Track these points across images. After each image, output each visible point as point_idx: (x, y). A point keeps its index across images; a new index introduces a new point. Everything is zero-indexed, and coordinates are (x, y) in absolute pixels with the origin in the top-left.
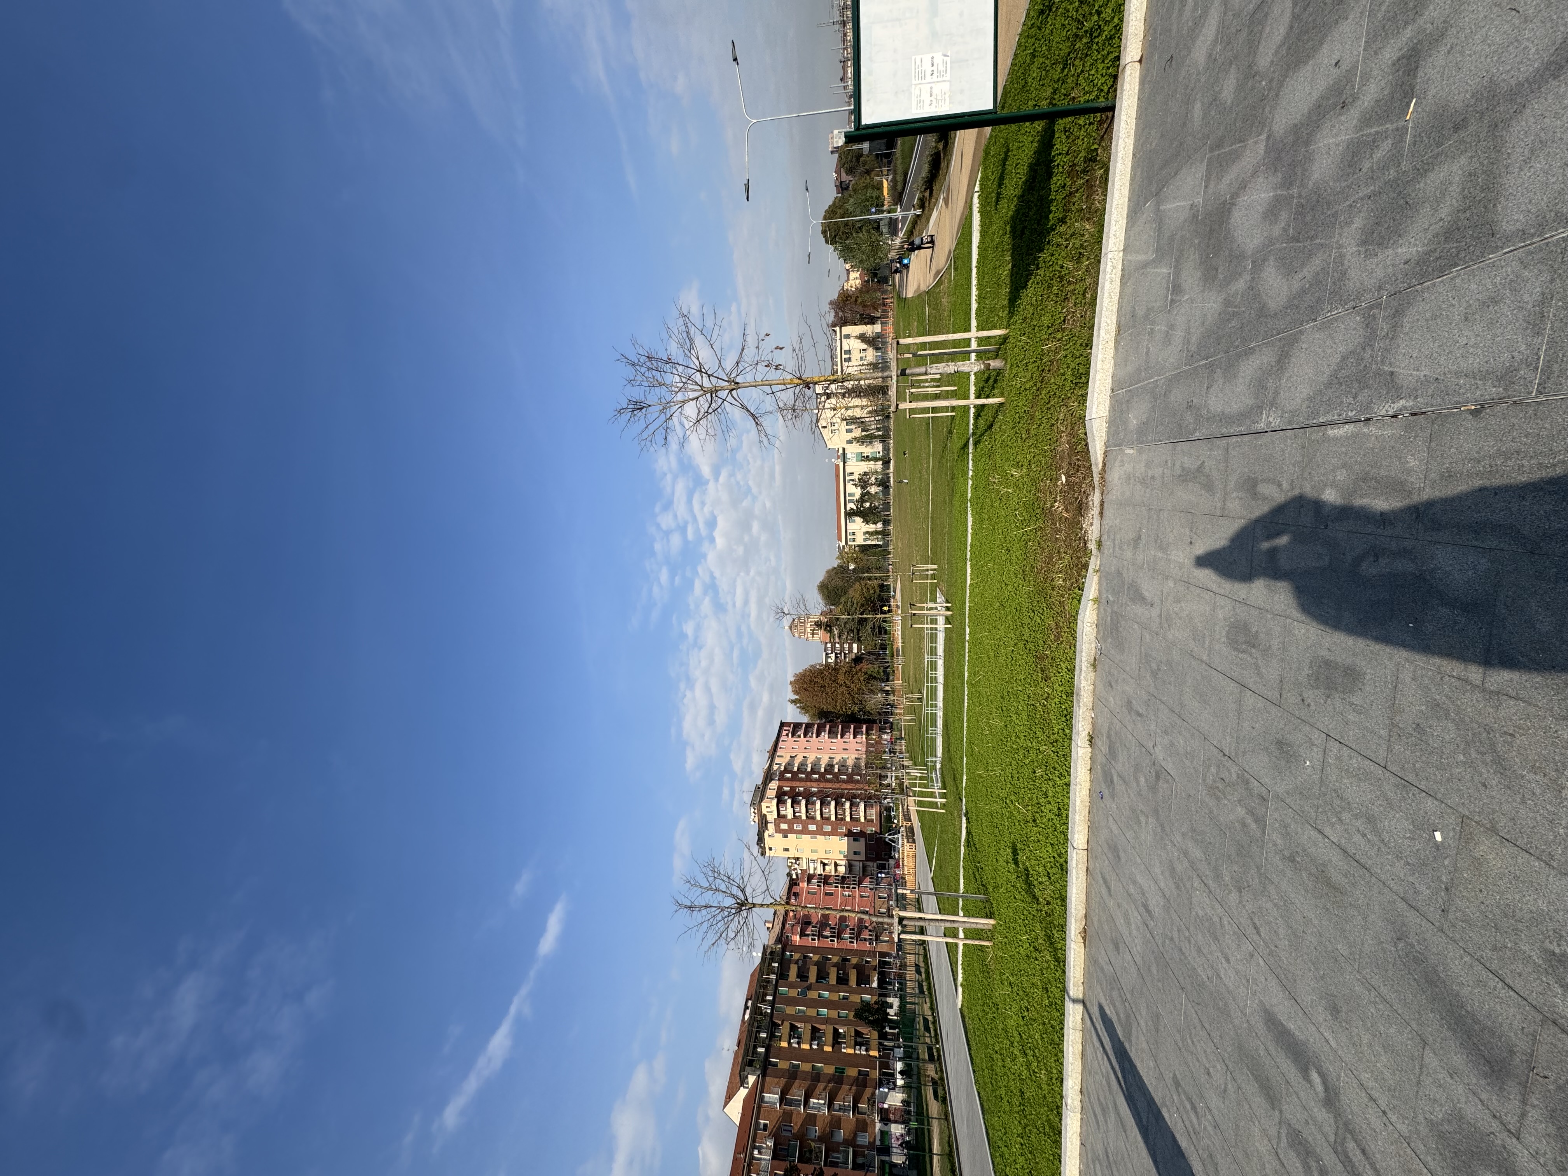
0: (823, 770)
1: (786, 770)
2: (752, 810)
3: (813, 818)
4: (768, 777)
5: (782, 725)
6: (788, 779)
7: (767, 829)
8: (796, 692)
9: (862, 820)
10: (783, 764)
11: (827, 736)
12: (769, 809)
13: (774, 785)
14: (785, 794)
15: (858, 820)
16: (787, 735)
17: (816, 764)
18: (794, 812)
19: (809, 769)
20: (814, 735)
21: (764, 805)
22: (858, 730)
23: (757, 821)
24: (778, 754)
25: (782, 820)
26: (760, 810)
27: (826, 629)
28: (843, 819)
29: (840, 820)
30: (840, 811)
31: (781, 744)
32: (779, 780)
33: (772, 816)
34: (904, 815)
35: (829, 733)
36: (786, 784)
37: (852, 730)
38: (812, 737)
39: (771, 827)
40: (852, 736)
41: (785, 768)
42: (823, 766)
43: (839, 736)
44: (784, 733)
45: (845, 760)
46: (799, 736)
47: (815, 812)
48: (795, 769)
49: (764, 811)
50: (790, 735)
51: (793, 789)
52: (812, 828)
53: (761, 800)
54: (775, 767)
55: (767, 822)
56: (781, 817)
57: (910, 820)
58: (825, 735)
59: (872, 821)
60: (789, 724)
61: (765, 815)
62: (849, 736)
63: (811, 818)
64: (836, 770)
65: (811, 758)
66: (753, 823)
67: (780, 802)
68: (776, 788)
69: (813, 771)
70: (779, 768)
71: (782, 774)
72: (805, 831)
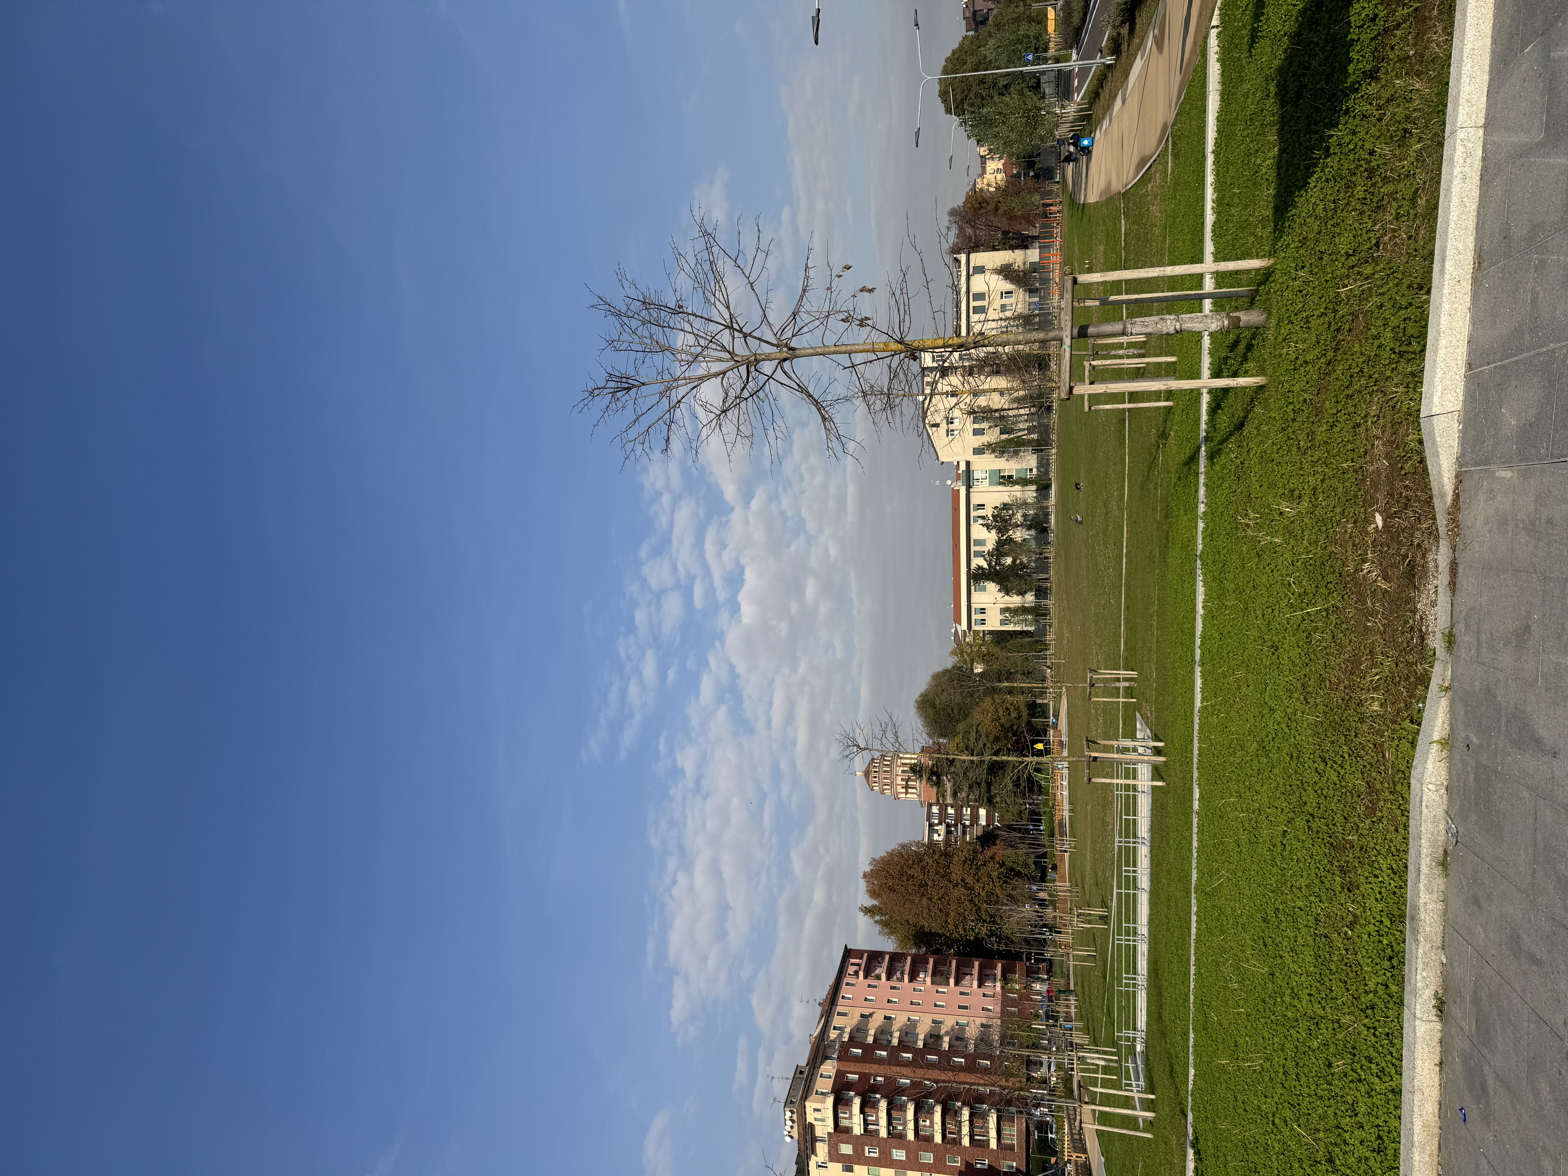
0: (920, 1044)
1: (853, 1041)
2: (788, 1114)
3: (902, 1136)
4: (820, 1052)
5: (848, 953)
6: (856, 1059)
7: (814, 1152)
8: (873, 893)
9: (993, 1144)
10: (848, 1030)
11: (929, 979)
12: (818, 1115)
13: (829, 1068)
14: (849, 1086)
15: (985, 1144)
16: (856, 973)
17: (909, 1031)
18: (865, 1120)
19: (895, 1042)
20: (906, 977)
21: (810, 1105)
22: (987, 972)
23: (796, 1136)
24: (839, 1009)
25: (844, 1136)
26: (803, 1114)
27: (929, 779)
28: (957, 1142)
29: (951, 1141)
30: (950, 1126)
31: (845, 991)
32: (839, 1059)
33: (824, 1128)
34: (1072, 1140)
35: (934, 974)
36: (852, 1067)
37: (975, 971)
38: (901, 980)
39: (822, 1149)
40: (975, 983)
41: (851, 1038)
42: (922, 1037)
43: (952, 981)
44: (851, 969)
45: (962, 1027)
46: (878, 977)
47: (905, 1124)
48: (870, 1040)
49: (810, 1119)
50: (861, 974)
51: (864, 1077)
52: (899, 1155)
53: (805, 1097)
54: (833, 1034)
55: (814, 1140)
56: (840, 1131)
57: (1085, 1151)
58: (925, 978)
59: (1011, 1148)
60: (859, 954)
61: (812, 1126)
62: (971, 983)
63: (897, 1137)
64: (946, 1046)
65: (900, 1020)
66: (788, 1139)
67: (840, 1102)
68: (833, 1074)
69: (903, 1046)
70: (840, 1036)
71: (845, 1048)
72: (885, 1161)
